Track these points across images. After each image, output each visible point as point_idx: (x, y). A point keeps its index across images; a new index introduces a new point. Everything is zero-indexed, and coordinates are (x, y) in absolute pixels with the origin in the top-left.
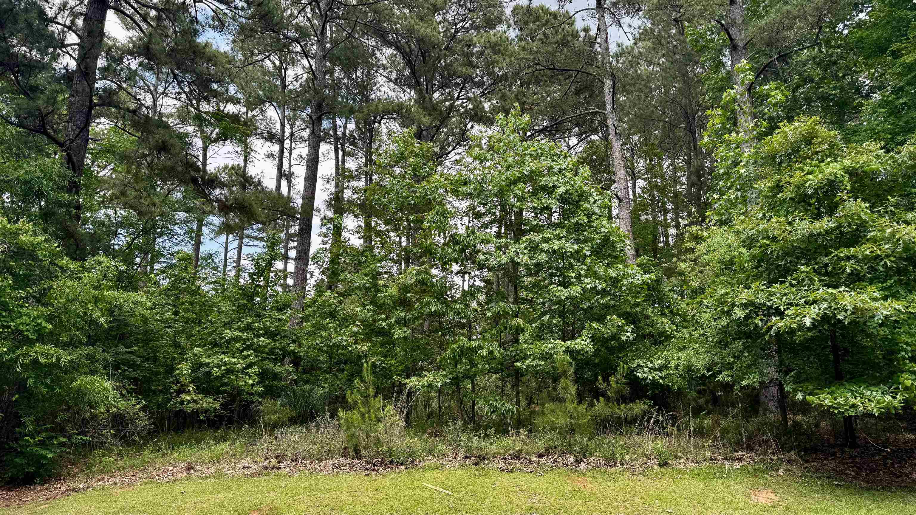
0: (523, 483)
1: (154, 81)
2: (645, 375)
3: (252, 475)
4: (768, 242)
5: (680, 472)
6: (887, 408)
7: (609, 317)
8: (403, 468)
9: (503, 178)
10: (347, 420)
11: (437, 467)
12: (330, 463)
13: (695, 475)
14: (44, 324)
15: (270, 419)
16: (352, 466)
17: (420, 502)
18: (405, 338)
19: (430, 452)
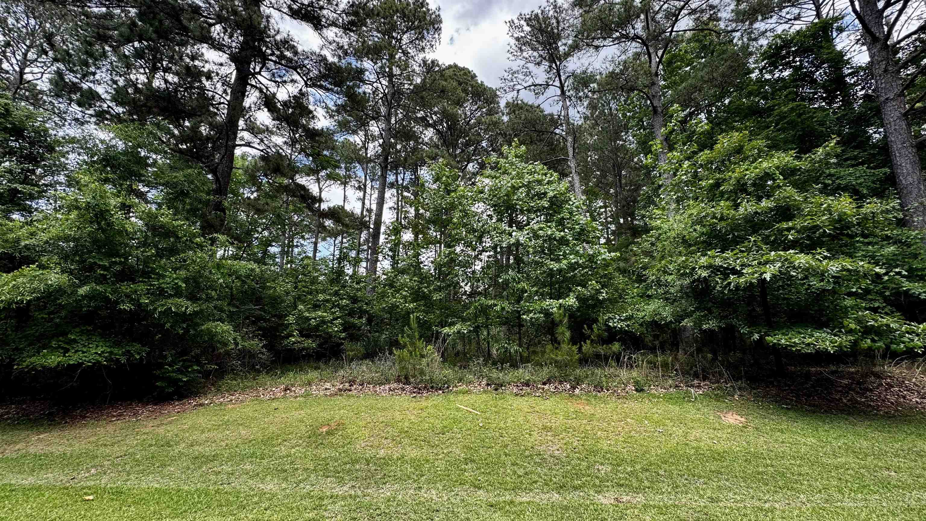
0: (534, 405)
1: (289, 151)
2: (615, 325)
3: (331, 395)
4: (716, 221)
5: (654, 396)
6: (840, 346)
7: (590, 283)
8: (441, 392)
9: (509, 185)
10: (399, 356)
11: (467, 392)
12: (387, 387)
13: (669, 399)
14: (180, 284)
15: (349, 355)
16: (403, 389)
17: (455, 421)
18: (440, 299)
19: (460, 380)
